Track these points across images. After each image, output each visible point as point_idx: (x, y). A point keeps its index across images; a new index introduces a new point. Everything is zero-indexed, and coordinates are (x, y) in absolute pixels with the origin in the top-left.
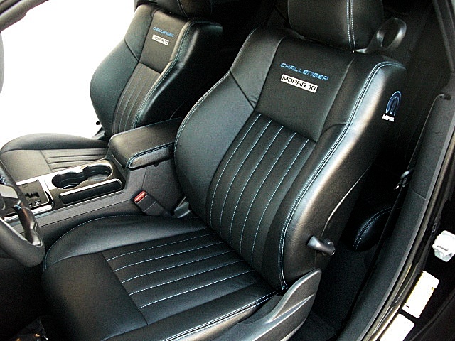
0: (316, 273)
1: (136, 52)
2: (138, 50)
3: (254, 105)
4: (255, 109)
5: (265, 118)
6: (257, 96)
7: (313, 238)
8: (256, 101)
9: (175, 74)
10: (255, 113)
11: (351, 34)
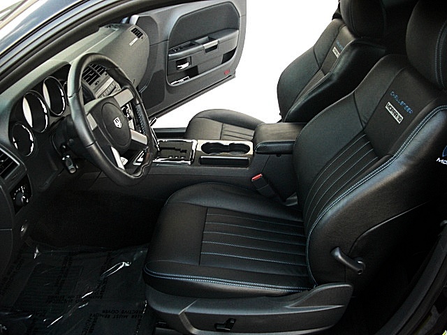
0: (348, 285)
1: (320, 60)
2: (322, 57)
3: (364, 125)
4: (364, 128)
5: (366, 139)
6: (368, 118)
7: (338, 249)
8: (366, 121)
9: (328, 85)
10: (362, 132)
11: (438, 73)
